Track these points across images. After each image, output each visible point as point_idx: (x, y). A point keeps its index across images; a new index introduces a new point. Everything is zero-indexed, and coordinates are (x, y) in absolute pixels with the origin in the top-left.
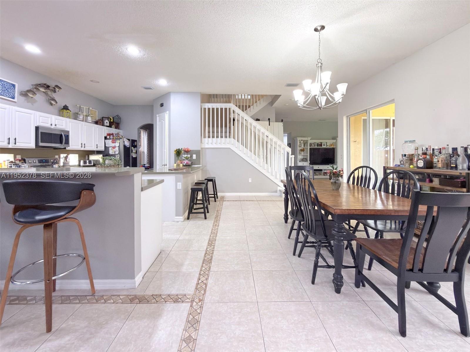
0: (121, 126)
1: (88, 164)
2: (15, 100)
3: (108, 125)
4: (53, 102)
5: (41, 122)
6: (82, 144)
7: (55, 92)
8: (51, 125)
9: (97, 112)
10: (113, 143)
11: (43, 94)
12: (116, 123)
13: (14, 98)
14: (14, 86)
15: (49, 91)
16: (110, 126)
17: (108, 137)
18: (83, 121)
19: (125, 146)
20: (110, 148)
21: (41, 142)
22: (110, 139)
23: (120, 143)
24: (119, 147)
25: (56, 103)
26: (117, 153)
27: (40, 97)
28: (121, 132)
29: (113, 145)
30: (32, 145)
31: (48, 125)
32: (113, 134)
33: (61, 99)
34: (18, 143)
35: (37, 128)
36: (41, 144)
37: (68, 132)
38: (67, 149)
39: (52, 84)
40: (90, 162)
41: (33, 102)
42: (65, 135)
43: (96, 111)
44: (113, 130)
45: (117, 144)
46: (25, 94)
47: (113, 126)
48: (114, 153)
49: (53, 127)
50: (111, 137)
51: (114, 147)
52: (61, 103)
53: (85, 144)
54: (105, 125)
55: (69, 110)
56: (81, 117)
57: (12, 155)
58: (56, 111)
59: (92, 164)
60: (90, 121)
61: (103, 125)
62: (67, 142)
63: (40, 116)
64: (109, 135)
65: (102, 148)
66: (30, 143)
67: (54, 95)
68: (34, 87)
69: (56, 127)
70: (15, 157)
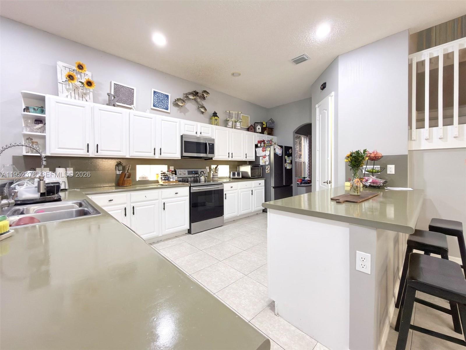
0: (275, 131)
1: (236, 177)
2: (169, 111)
3: (260, 131)
4: (203, 110)
5: (187, 131)
6: (229, 153)
8: (196, 133)
9: (249, 118)
10: (263, 151)
11: (194, 102)
12: (269, 128)
13: (167, 109)
14: (167, 96)
15: (198, 98)
16: (262, 132)
17: (259, 145)
18: (232, 128)
19: (275, 154)
20: (260, 158)
21: (185, 152)
22: (261, 147)
23: (270, 151)
24: (269, 156)
25: (206, 110)
26: (267, 163)
27: (191, 106)
28: (274, 138)
29: (263, 154)
30: (177, 155)
31: (194, 134)
32: (264, 141)
33: (210, 105)
34: (163, 153)
35: (182, 137)
36: (185, 154)
37: (213, 140)
38: (213, 159)
40: (238, 174)
41: (185, 111)
42: (209, 144)
43: (248, 117)
44: (266, 137)
45: (267, 153)
46: (176, 104)
47: (266, 132)
48: (264, 164)
49: (198, 135)
50: (262, 145)
51: (264, 157)
52: (210, 111)
53: (232, 154)
54: (257, 131)
55: (217, 116)
56: (230, 124)
58: (208, 120)
59: (241, 177)
60: (239, 128)
61: (255, 131)
62: (212, 151)
63: (185, 124)
64: (260, 142)
65: (253, 159)
66: (176, 153)
67: (204, 103)
68: (185, 96)
69: (201, 135)
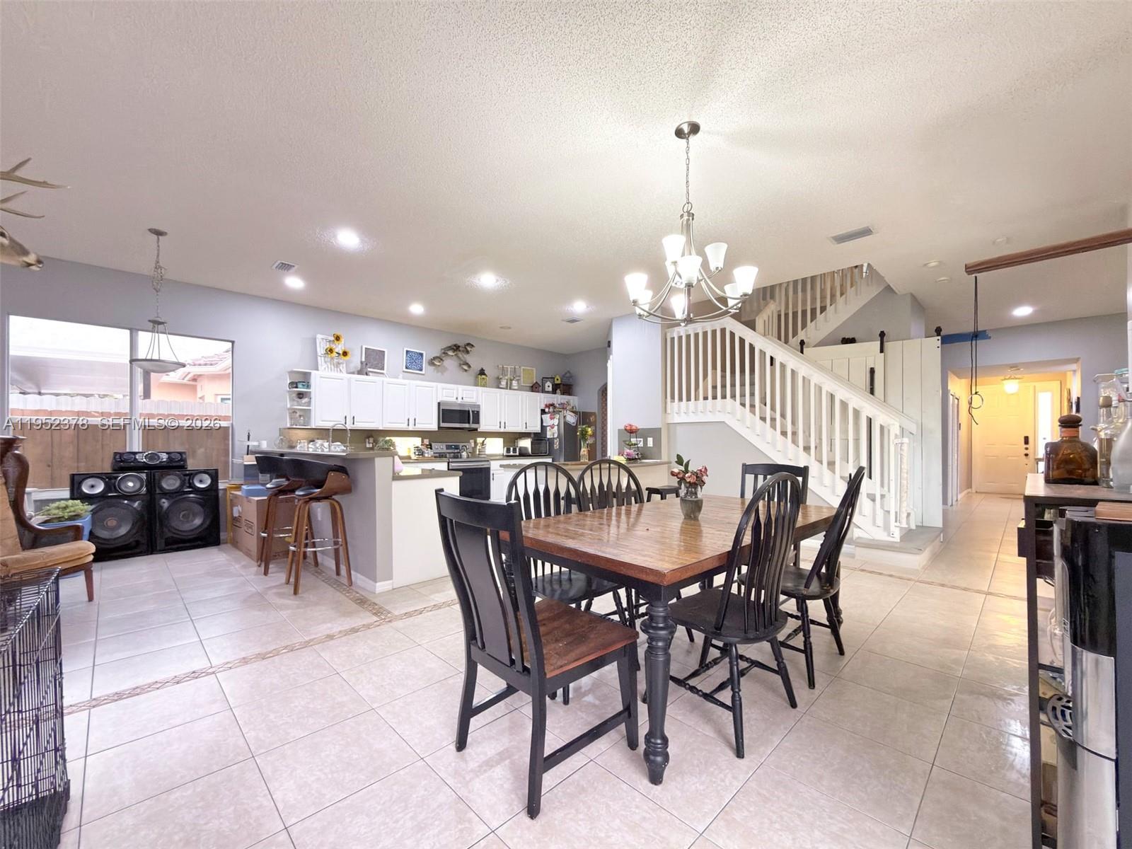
0: (577, 389)
1: (511, 453)
2: (423, 372)
3: (550, 389)
4: (466, 367)
5: (445, 397)
6: (500, 423)
7: (468, 352)
8: (457, 398)
9: (535, 371)
10: (551, 419)
11: (455, 357)
12: (564, 385)
13: (421, 370)
14: (422, 355)
15: (459, 353)
16: (554, 392)
17: (547, 410)
18: (507, 388)
19: (566, 424)
20: (548, 428)
21: (443, 422)
22: (549, 412)
23: (559, 419)
24: (558, 425)
25: (469, 366)
26: (556, 436)
27: (450, 363)
28: (573, 400)
29: (551, 422)
30: (433, 426)
31: (454, 399)
32: (552, 405)
33: (475, 361)
34: (417, 423)
35: (439, 404)
36: (443, 425)
37: (479, 406)
38: (479, 430)
39: (461, 343)
40: (515, 450)
41: (443, 370)
42: (473, 411)
43: (532, 370)
44: (558, 399)
45: (556, 422)
46: (431, 363)
47: (558, 391)
48: (552, 437)
49: (460, 401)
50: (551, 410)
51: (552, 427)
52: (476, 366)
53: (505, 423)
54: (546, 390)
55: (485, 374)
56: (503, 383)
57: (420, 439)
58: (472, 379)
59: (517, 454)
60: (516, 388)
61: (544, 391)
62: (477, 420)
63: (443, 389)
64: (548, 406)
65: (538, 429)
66: (432, 424)
67: (468, 358)
68: (443, 351)
69: (462, 401)
70: (422, 442)
